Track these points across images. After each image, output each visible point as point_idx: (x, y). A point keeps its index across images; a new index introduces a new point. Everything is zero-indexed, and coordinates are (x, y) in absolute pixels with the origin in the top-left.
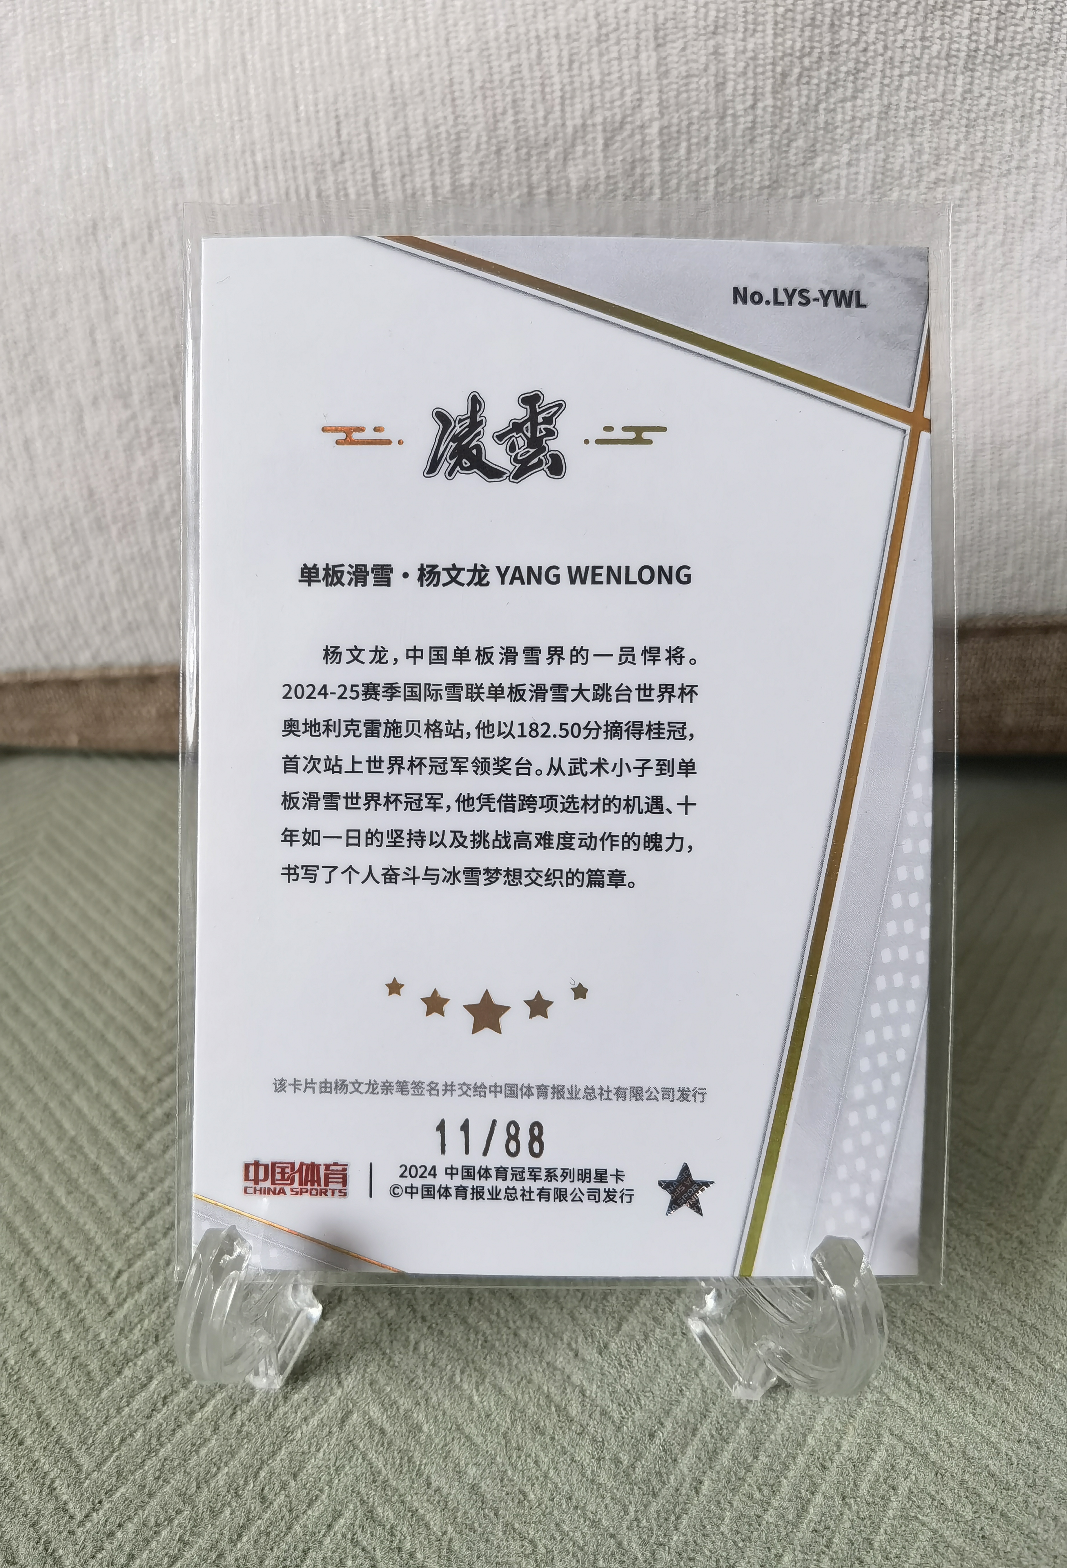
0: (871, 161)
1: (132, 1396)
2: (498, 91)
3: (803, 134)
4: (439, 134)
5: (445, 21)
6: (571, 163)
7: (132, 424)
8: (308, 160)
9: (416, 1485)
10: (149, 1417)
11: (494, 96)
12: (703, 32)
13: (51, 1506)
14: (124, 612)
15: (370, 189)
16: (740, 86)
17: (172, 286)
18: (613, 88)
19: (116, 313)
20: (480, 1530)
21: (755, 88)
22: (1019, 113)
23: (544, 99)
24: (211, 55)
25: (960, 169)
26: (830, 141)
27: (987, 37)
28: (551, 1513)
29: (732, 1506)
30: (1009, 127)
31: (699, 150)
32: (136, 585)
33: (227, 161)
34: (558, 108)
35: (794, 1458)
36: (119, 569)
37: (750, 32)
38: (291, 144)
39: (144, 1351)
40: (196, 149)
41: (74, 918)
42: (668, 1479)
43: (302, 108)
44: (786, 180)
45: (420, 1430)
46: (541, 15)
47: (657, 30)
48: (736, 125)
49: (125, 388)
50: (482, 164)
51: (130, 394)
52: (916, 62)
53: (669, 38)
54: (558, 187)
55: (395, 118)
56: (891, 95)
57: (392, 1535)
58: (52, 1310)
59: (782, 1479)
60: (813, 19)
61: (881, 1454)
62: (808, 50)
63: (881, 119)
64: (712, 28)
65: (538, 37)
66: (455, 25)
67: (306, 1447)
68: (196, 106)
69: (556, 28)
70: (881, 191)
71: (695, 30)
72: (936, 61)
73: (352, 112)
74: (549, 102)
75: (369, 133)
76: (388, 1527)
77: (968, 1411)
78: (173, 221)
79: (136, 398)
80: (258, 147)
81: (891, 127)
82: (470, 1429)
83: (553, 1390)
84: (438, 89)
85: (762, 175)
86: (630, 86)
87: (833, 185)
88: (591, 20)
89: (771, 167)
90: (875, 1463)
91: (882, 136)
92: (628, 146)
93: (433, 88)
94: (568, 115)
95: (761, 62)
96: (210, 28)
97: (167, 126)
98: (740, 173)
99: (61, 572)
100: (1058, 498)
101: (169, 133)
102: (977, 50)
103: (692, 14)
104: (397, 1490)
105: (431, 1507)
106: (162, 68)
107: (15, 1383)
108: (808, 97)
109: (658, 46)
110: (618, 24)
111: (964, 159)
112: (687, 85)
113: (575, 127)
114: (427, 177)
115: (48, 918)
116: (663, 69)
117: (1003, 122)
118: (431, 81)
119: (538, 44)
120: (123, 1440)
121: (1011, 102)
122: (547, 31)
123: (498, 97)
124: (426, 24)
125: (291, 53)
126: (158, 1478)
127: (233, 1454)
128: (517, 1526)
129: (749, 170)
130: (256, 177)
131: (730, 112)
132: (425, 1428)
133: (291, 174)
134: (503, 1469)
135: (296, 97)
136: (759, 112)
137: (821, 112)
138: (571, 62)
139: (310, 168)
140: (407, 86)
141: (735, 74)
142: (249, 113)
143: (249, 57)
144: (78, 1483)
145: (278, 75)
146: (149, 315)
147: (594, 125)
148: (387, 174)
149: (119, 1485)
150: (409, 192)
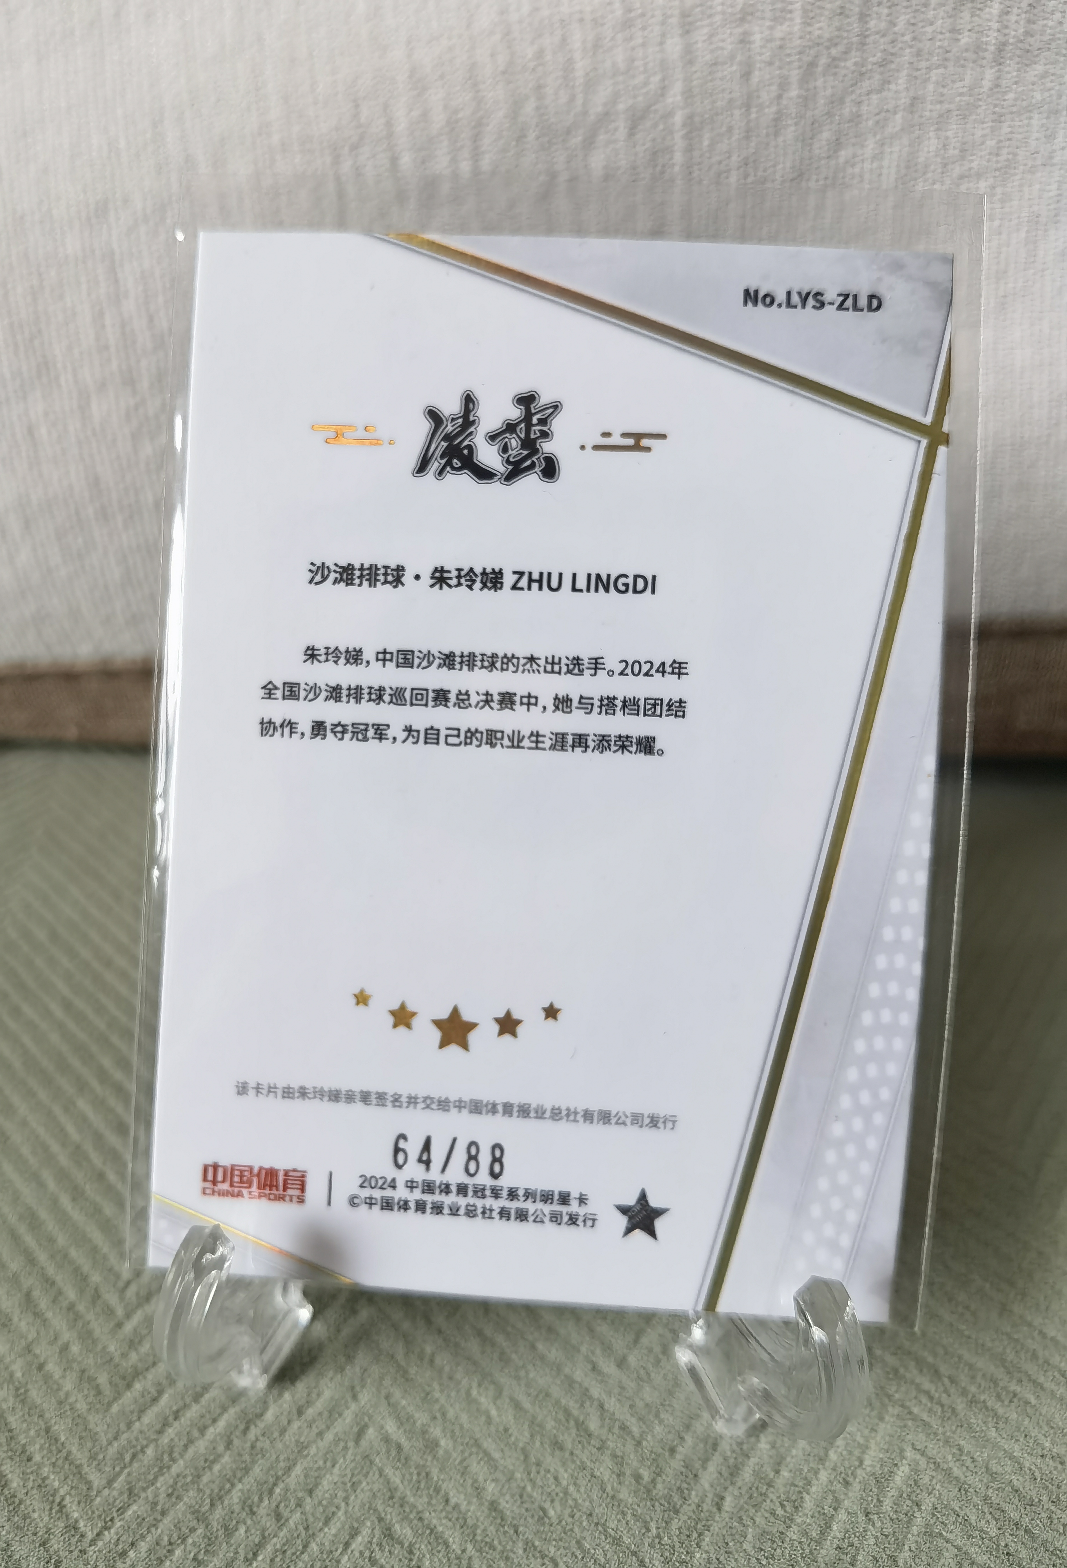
0: (896, 155)
1: (142, 1411)
2: (521, 77)
3: (828, 127)
4: (460, 120)
6: (593, 152)
8: (326, 144)
9: (434, 1502)
12: (730, 19)
13: (61, 1524)
14: (128, 603)
15: (388, 174)
16: (767, 76)
18: (637, 75)
19: (126, 296)
20: (499, 1548)
21: (781, 78)
23: (566, 85)
24: (227, 33)
26: (855, 134)
27: (1016, 30)
28: (572, 1530)
29: (755, 1523)
31: (722, 142)
35: (816, 1473)
36: (124, 560)
40: (210, 129)
41: (75, 916)
42: (689, 1495)
44: (809, 173)
45: (437, 1445)
47: (684, 16)
48: (760, 115)
50: (502, 151)
53: (696, 25)
54: (579, 176)
55: (416, 102)
57: (411, 1552)
58: (59, 1322)
59: (805, 1494)
61: (903, 1471)
62: (836, 40)
64: (739, 15)
65: (562, 21)
67: (321, 1463)
69: (581, 12)
71: (722, 17)
73: (371, 95)
74: (573, 89)
75: (388, 117)
76: (406, 1545)
77: (990, 1425)
80: (275, 128)
82: (489, 1444)
83: (572, 1404)
84: (458, 74)
85: (784, 169)
86: (655, 74)
87: (856, 180)
89: (794, 160)
90: (898, 1479)
92: (651, 137)
93: (453, 73)
94: (590, 103)
95: (788, 51)
97: (180, 105)
99: (65, 562)
101: (182, 113)
102: (1006, 44)
104: (414, 1506)
105: (450, 1524)
106: (176, 45)
107: (21, 1396)
108: (835, 89)
109: (685, 32)
110: (644, 9)
112: (712, 73)
113: (597, 114)
115: (48, 916)
116: (689, 56)
118: (452, 65)
119: (562, 28)
122: (571, 15)
126: (171, 1495)
127: (247, 1470)
128: (537, 1543)
129: (772, 163)
131: (756, 102)
132: (443, 1443)
134: (522, 1484)
136: (785, 102)
137: (847, 104)
144: (86, 1499)
149: (131, 1502)
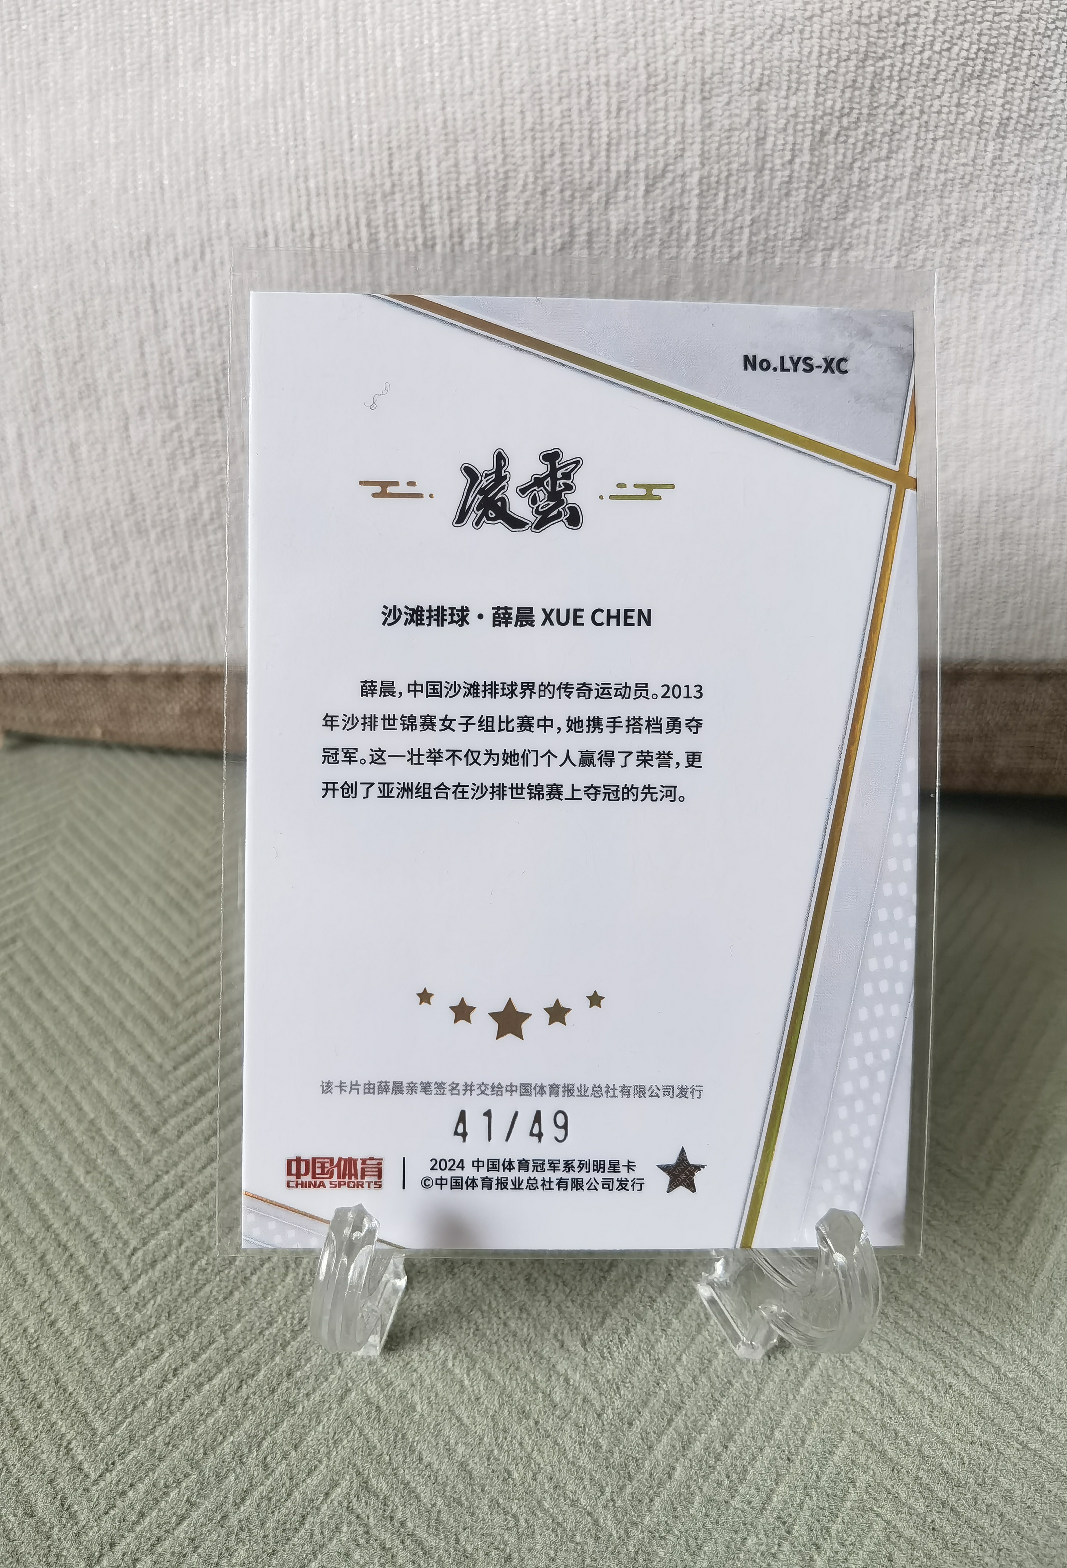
0: (901, 220)
2: (548, 134)
3: (838, 190)
4: (488, 172)
5: (500, 62)
6: (612, 207)
7: (176, 435)
8: (359, 190)
9: (408, 1460)
10: (160, 1387)
11: (543, 138)
12: (748, 88)
13: (67, 1465)
14: (157, 611)
15: (418, 221)
16: (780, 142)
17: (221, 304)
18: (657, 137)
19: (166, 327)
20: (467, 1504)
21: (794, 144)
22: (1045, 180)
23: (591, 144)
24: (270, 80)
25: (985, 231)
26: (861, 198)
27: (1019, 108)
28: (533, 1491)
29: (702, 1491)
30: (1035, 193)
31: (736, 201)
32: (171, 587)
33: (280, 185)
34: (603, 153)
35: (762, 1449)
36: (156, 571)
37: (793, 90)
38: (343, 173)
39: (156, 1325)
40: (251, 171)
41: (95, 907)
42: (643, 1464)
43: (356, 137)
44: (817, 233)
45: (415, 1409)
46: (593, 62)
48: (772, 178)
49: (171, 400)
51: (176, 406)
52: (950, 128)
53: (714, 92)
55: (447, 154)
56: (923, 157)
57: (385, 1505)
60: (854, 81)
61: (842, 1451)
62: (846, 111)
63: (912, 180)
64: (756, 85)
65: (588, 83)
66: (510, 66)
67: (306, 1421)
68: (253, 129)
69: (607, 76)
70: (908, 248)
71: (740, 86)
72: (969, 127)
73: (404, 145)
74: (596, 148)
75: (420, 166)
76: (381, 1497)
78: (226, 240)
79: (181, 411)
80: (311, 173)
81: (922, 188)
82: (461, 1411)
83: (539, 1377)
85: (795, 228)
87: (863, 240)
88: (641, 70)
89: (804, 220)
91: (912, 196)
92: (669, 193)
93: (484, 127)
94: (613, 161)
95: (801, 120)
96: (270, 53)
97: (223, 147)
99: (99, 571)
100: (1057, 552)
101: (225, 153)
102: (1009, 118)
103: (738, 70)
105: (422, 1480)
106: (221, 90)
107: (35, 1350)
108: (845, 156)
109: (704, 98)
111: (989, 222)
112: (728, 138)
113: (618, 172)
114: (474, 213)
115: (70, 905)
116: (707, 121)
117: (1029, 189)
118: (484, 120)
119: (589, 89)
120: (135, 1407)
121: (1038, 170)
122: (598, 78)
123: (547, 140)
124: (481, 63)
125: (348, 83)
127: (238, 1424)
128: (501, 1501)
129: (782, 222)
130: (309, 203)
131: (769, 165)
132: (419, 1408)
133: (342, 202)
134: (490, 1448)
135: (350, 125)
136: (796, 167)
137: (856, 170)
138: (619, 110)
139: (361, 197)
140: (459, 123)
141: (776, 129)
142: (304, 139)
143: (307, 84)
144: (91, 1444)
145: (335, 103)
146: (198, 331)
147: (637, 172)
148: (436, 208)
150: (456, 227)
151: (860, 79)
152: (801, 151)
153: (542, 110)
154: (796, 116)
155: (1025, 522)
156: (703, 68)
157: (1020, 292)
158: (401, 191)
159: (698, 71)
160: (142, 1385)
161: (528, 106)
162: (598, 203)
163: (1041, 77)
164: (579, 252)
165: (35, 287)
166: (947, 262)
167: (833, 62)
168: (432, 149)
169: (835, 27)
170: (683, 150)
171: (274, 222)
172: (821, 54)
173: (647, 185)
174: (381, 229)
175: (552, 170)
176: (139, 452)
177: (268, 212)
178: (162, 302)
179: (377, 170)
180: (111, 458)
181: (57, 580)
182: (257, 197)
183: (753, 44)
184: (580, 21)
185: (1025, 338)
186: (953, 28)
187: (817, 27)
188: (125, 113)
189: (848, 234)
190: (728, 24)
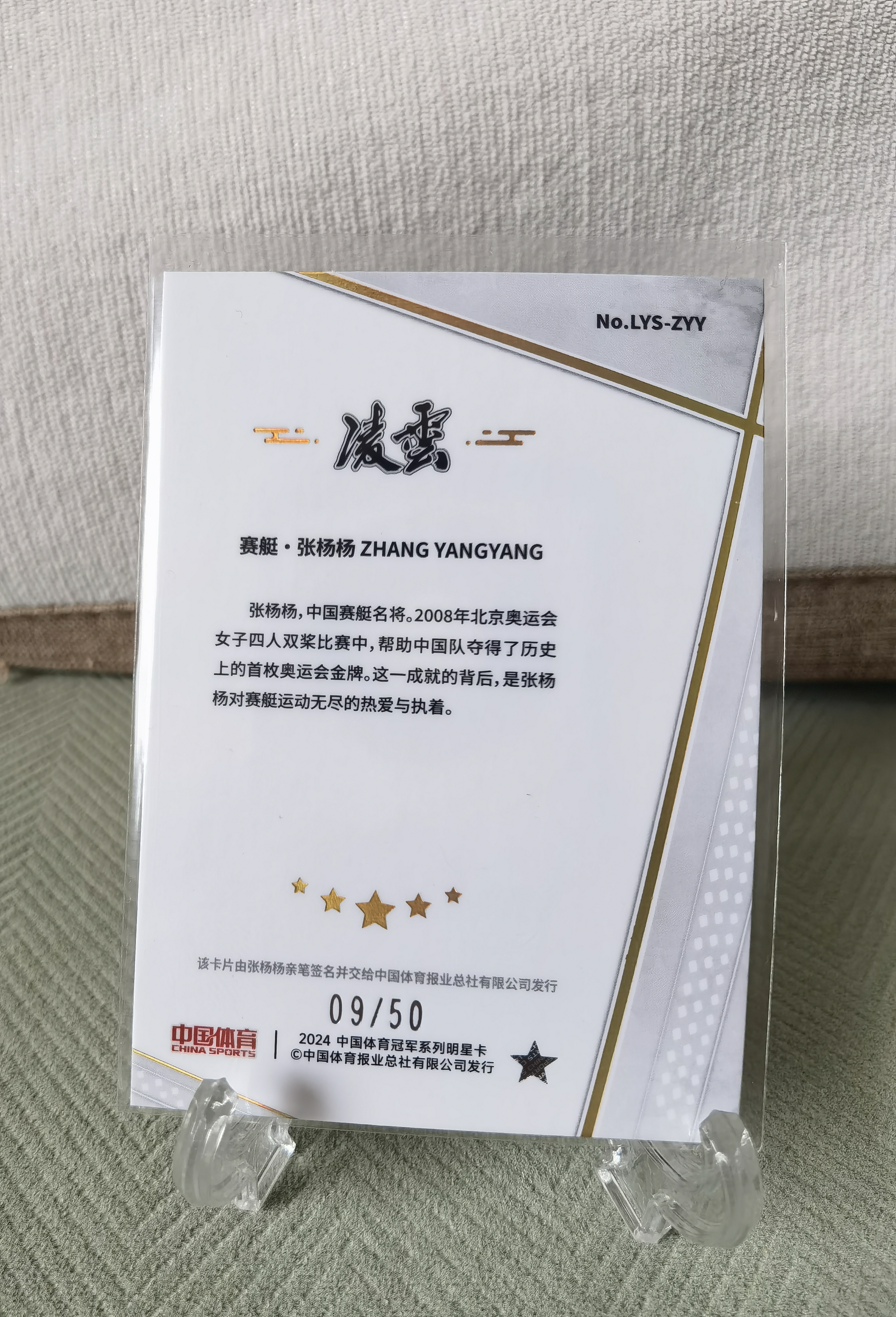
0: (759, 197)
2: (459, 136)
4: (410, 170)
5: (416, 77)
11: (455, 140)
15: (352, 214)
19: (140, 312)
21: (667, 136)
22: (878, 159)
23: (496, 143)
30: (870, 170)
33: (234, 188)
34: (507, 150)
37: (663, 92)
38: (287, 175)
40: (208, 178)
41: (94, 816)
43: (296, 145)
46: (495, 75)
47: (589, 89)
48: (650, 166)
50: (444, 195)
52: (797, 118)
54: (506, 214)
55: (374, 156)
56: (776, 144)
58: (93, 1155)
63: (767, 163)
64: (633, 88)
65: (492, 92)
66: (424, 81)
68: (208, 142)
70: (767, 220)
72: (813, 117)
73: (338, 150)
78: (189, 237)
80: (260, 177)
81: (776, 169)
84: (410, 133)
85: (671, 207)
86: (566, 133)
88: (536, 79)
91: (768, 176)
92: (564, 182)
93: (405, 132)
94: (515, 156)
96: (220, 79)
98: (653, 204)
102: (846, 108)
103: (617, 77)
109: (590, 102)
110: (557, 83)
111: (834, 195)
113: (521, 165)
114: (399, 205)
115: (73, 816)
116: (593, 120)
117: (866, 167)
119: (493, 98)
120: (158, 1267)
121: (872, 150)
123: (459, 141)
124: (400, 79)
125: (287, 100)
126: (189, 1300)
130: (258, 202)
131: (647, 155)
133: (287, 200)
135: (291, 136)
136: (670, 156)
138: (519, 113)
139: (303, 195)
140: (384, 130)
141: (651, 125)
142: (253, 149)
143: (253, 103)
145: (277, 118)
147: (536, 165)
148: (367, 202)
150: (384, 217)
151: (720, 81)
152: (673, 142)
153: (453, 116)
154: (667, 113)
155: (878, 447)
156: (588, 77)
157: (862, 253)
158: (337, 189)
159: (583, 79)
160: (164, 1246)
161: (442, 114)
162: (505, 192)
163: (870, 74)
164: (490, 234)
165: (26, 283)
166: (799, 231)
167: (697, 67)
168: (362, 152)
169: (697, 38)
170: (574, 145)
171: (229, 220)
172: (686, 61)
173: (545, 176)
174: (321, 221)
175: (465, 166)
176: (120, 421)
177: (224, 211)
178: (136, 292)
179: (316, 172)
180: (97, 427)
181: (53, 534)
182: (214, 199)
183: (628, 55)
184: (482, 42)
185: (869, 291)
186: (795, 35)
187: (681, 39)
188: (98, 134)
189: (715, 211)
190: (606, 39)
